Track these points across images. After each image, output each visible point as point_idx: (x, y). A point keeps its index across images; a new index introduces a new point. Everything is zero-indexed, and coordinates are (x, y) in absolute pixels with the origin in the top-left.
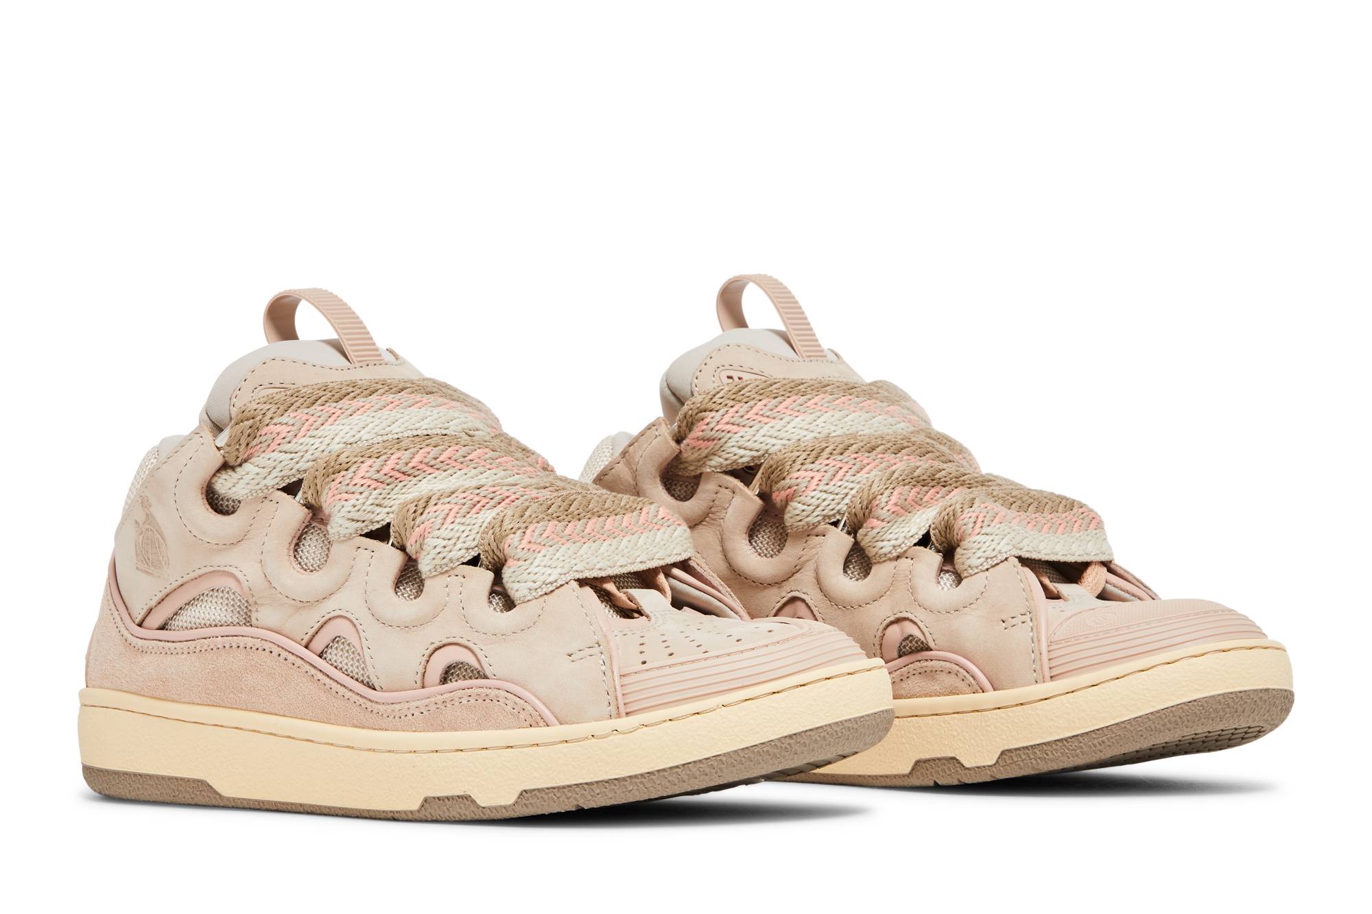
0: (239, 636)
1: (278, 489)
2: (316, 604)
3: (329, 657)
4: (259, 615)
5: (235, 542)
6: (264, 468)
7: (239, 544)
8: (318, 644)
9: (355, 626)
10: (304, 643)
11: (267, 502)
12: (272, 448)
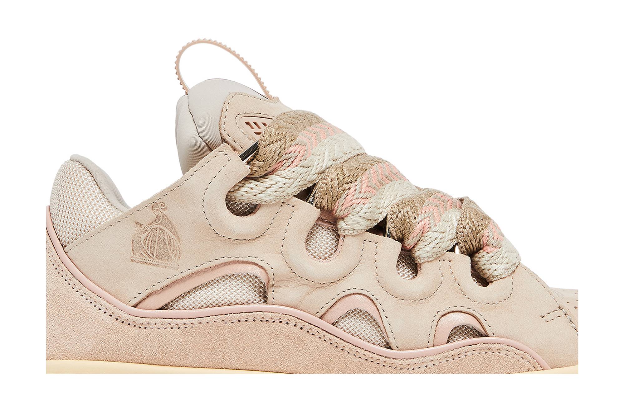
0: (257, 312)
1: (294, 196)
2: (332, 284)
3: (342, 325)
4: (275, 295)
5: (254, 238)
6: (289, 179)
7: (258, 239)
8: (333, 315)
9: (372, 301)
10: (320, 315)
11: (285, 206)
12: (295, 164)
